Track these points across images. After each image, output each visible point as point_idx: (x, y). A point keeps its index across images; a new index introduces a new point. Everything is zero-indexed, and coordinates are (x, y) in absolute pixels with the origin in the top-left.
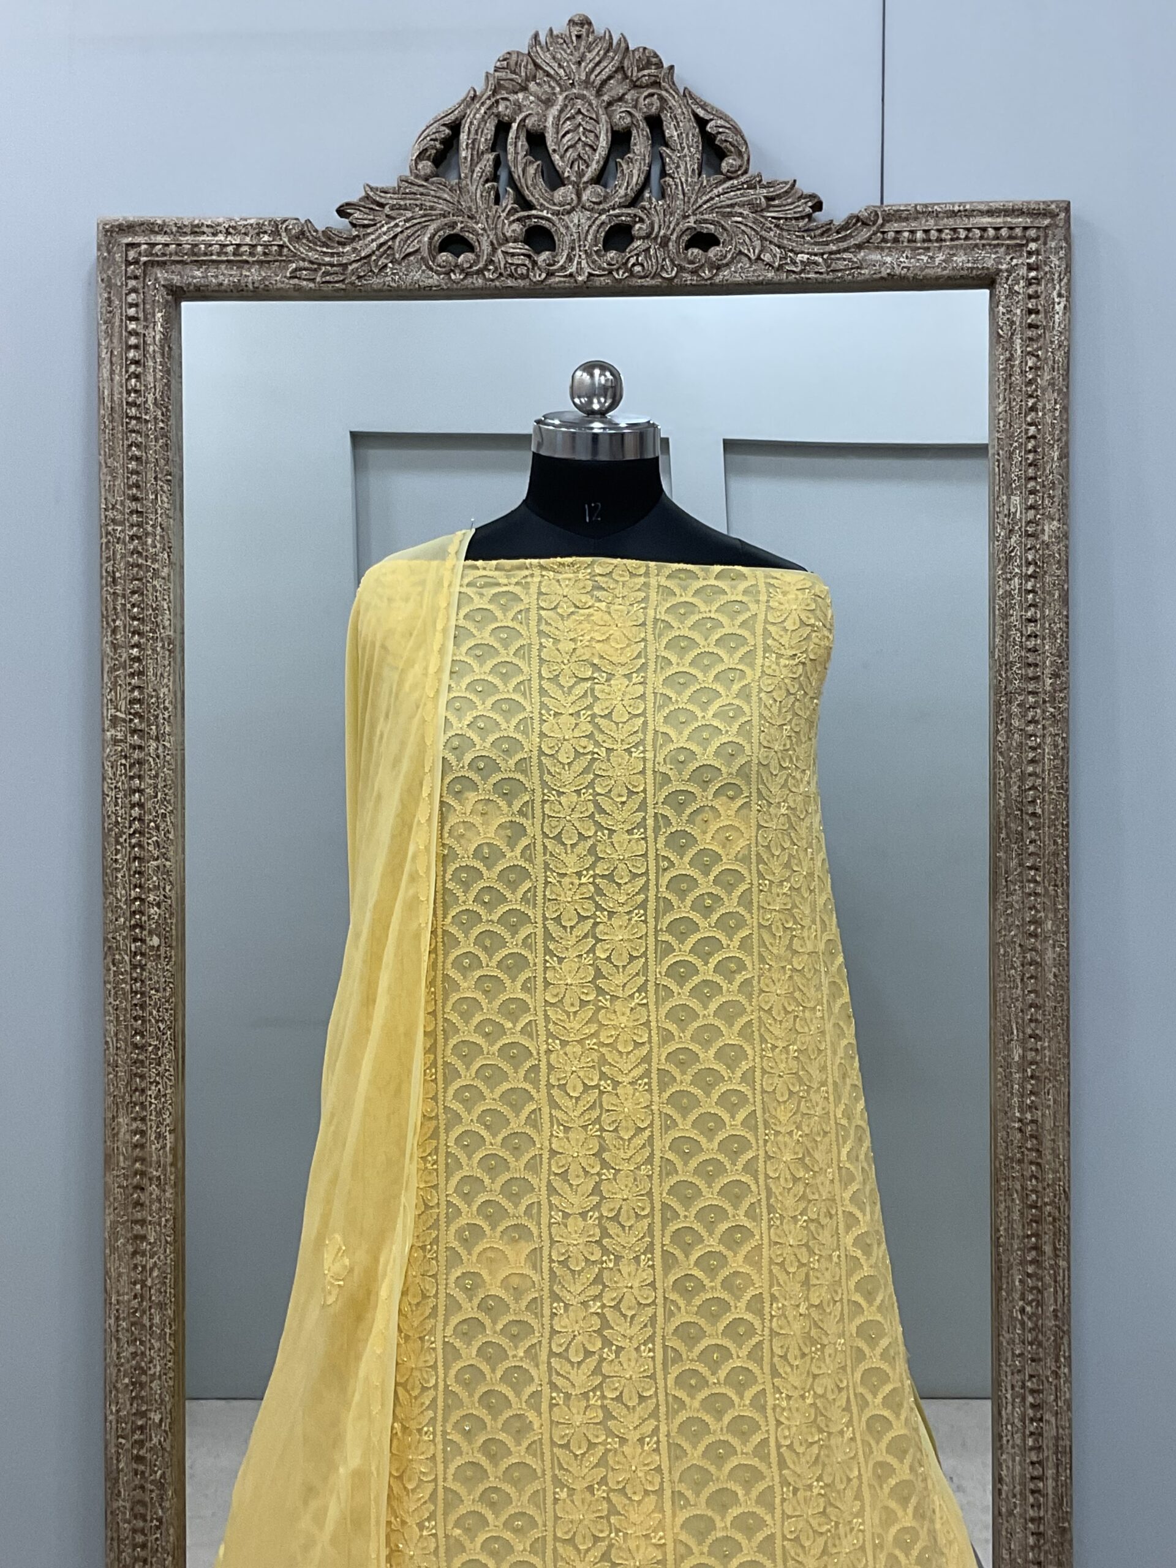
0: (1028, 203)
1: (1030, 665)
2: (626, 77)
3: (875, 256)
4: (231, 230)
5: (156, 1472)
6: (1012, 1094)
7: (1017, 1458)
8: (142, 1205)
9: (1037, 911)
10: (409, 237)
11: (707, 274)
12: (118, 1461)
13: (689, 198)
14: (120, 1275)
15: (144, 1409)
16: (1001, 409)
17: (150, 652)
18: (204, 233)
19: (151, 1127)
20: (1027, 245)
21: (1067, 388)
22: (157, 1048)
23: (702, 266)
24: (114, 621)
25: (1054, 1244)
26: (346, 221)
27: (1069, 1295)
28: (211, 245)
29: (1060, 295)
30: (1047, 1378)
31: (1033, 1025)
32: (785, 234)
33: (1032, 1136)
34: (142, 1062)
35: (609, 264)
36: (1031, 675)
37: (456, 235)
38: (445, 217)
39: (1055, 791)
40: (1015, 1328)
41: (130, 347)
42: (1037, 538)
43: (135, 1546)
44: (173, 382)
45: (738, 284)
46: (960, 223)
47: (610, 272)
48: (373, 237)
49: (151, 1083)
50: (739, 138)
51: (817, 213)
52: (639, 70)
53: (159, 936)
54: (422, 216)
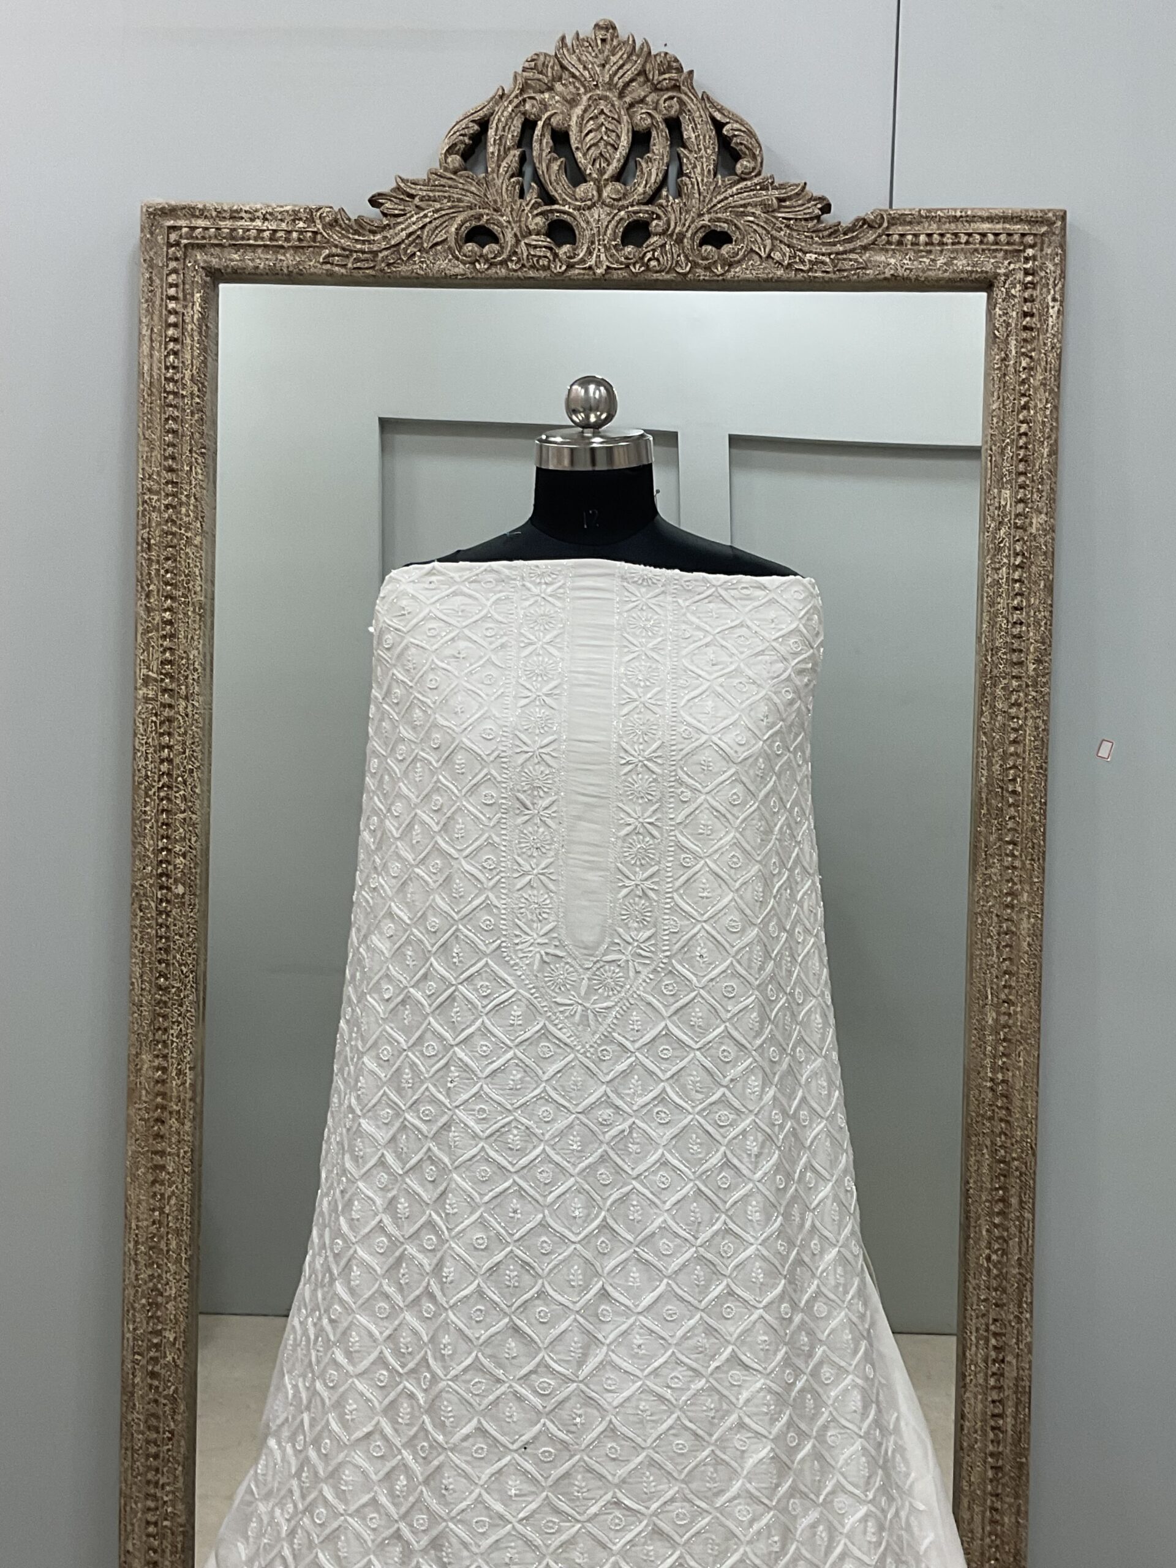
0: (1027, 211)
1: (1014, 651)
2: (647, 80)
3: (881, 258)
4: (268, 216)
5: (169, 1388)
6: (985, 1055)
7: (980, 1397)
8: (162, 1137)
9: (1015, 884)
10: (437, 227)
11: (720, 270)
12: (134, 1376)
13: (705, 197)
14: (139, 1202)
15: (159, 1327)
16: (995, 406)
17: (181, 616)
18: (242, 218)
19: (172, 1064)
20: (1024, 251)
21: (1058, 388)
22: (179, 990)
23: (715, 263)
24: (148, 585)
25: (1020, 1196)
26: (377, 210)
27: (1032, 1246)
28: (249, 230)
29: (1054, 300)
30: (1010, 1322)
31: (1006, 991)
32: (795, 234)
33: (1002, 1095)
34: (165, 1003)
35: (627, 258)
36: (1015, 660)
37: (482, 227)
38: (471, 209)
39: (1035, 770)
40: (981, 1274)
41: (169, 325)
42: (1025, 530)
43: (148, 1456)
44: (209, 359)
45: (748, 281)
46: (961, 228)
47: (627, 266)
48: (403, 226)
49: (173, 1023)
50: (753, 141)
51: (825, 216)
52: (661, 74)
53: (183, 884)
54: (450, 208)
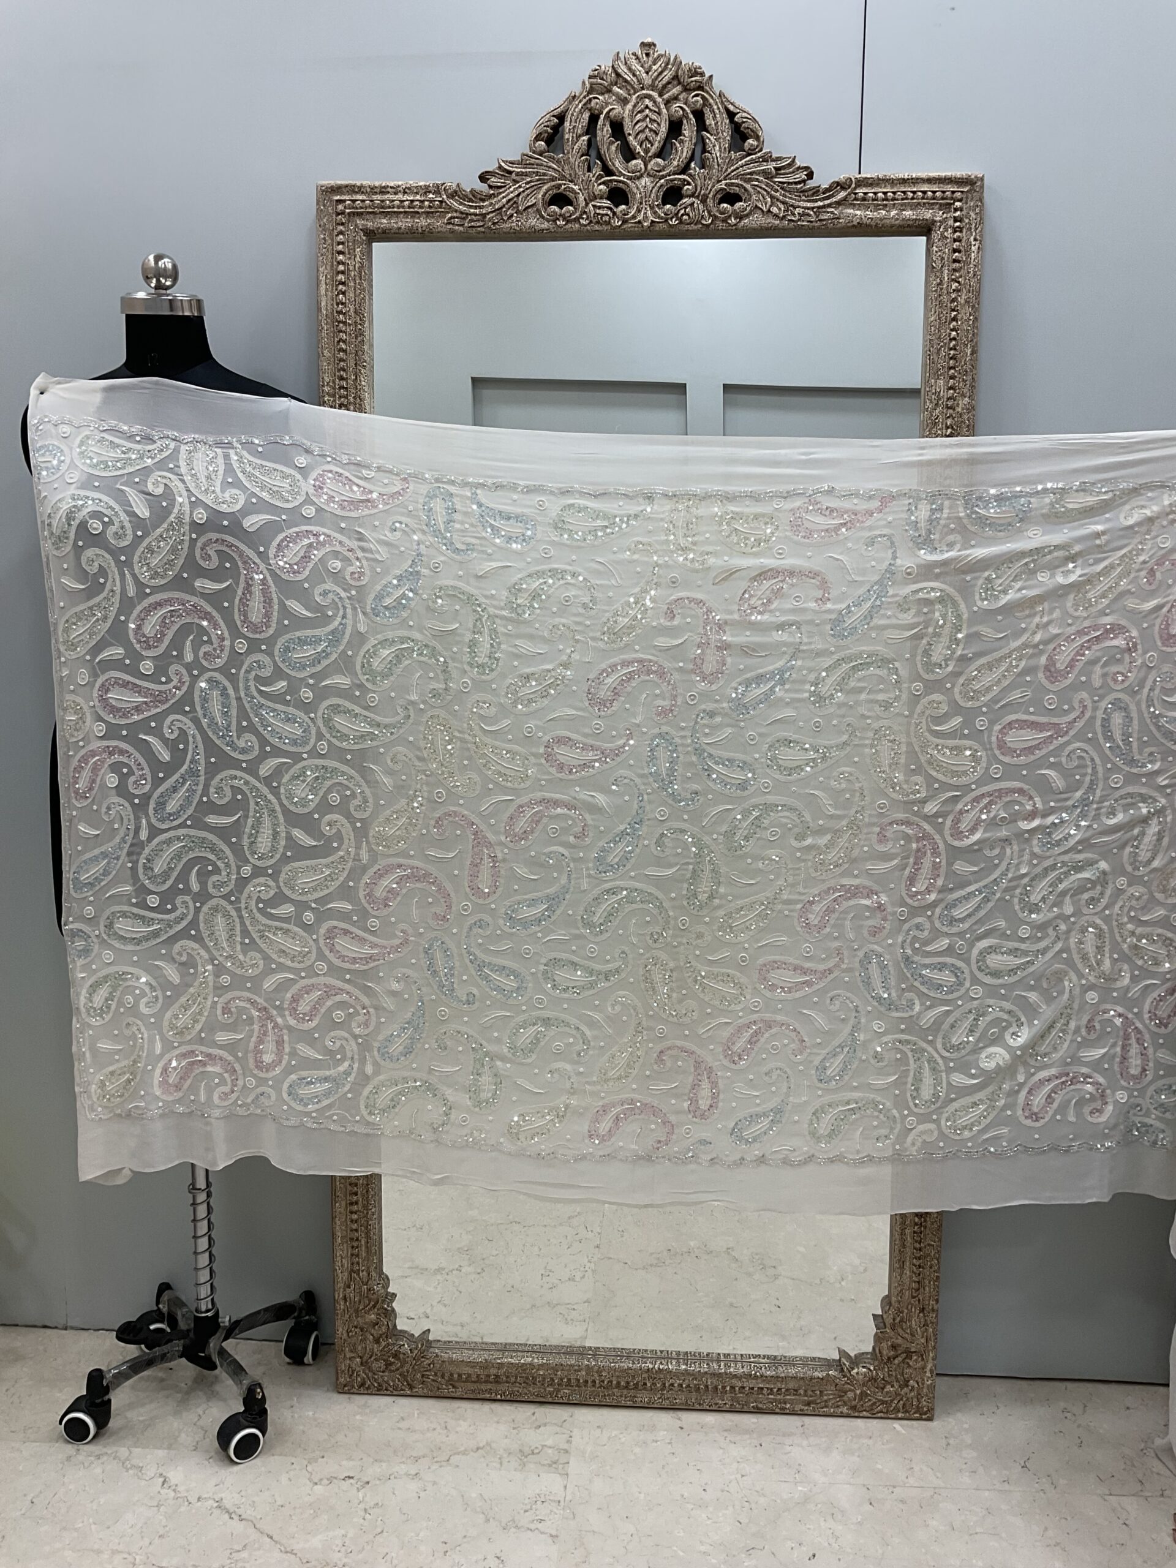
0: (956, 175)
2: (679, 83)
3: (850, 210)
4: (407, 190)
10: (528, 195)
11: (733, 221)
13: (722, 168)
16: (932, 319)
18: (388, 192)
20: (954, 204)
21: (978, 304)
23: (730, 217)
28: (393, 201)
29: (975, 240)
32: (787, 194)
35: (666, 214)
37: (561, 194)
38: (553, 179)
41: (339, 273)
44: (367, 297)
45: (754, 229)
46: (908, 188)
47: (666, 221)
48: (504, 195)
50: (757, 126)
51: (810, 181)
52: (689, 78)
54: (538, 181)
